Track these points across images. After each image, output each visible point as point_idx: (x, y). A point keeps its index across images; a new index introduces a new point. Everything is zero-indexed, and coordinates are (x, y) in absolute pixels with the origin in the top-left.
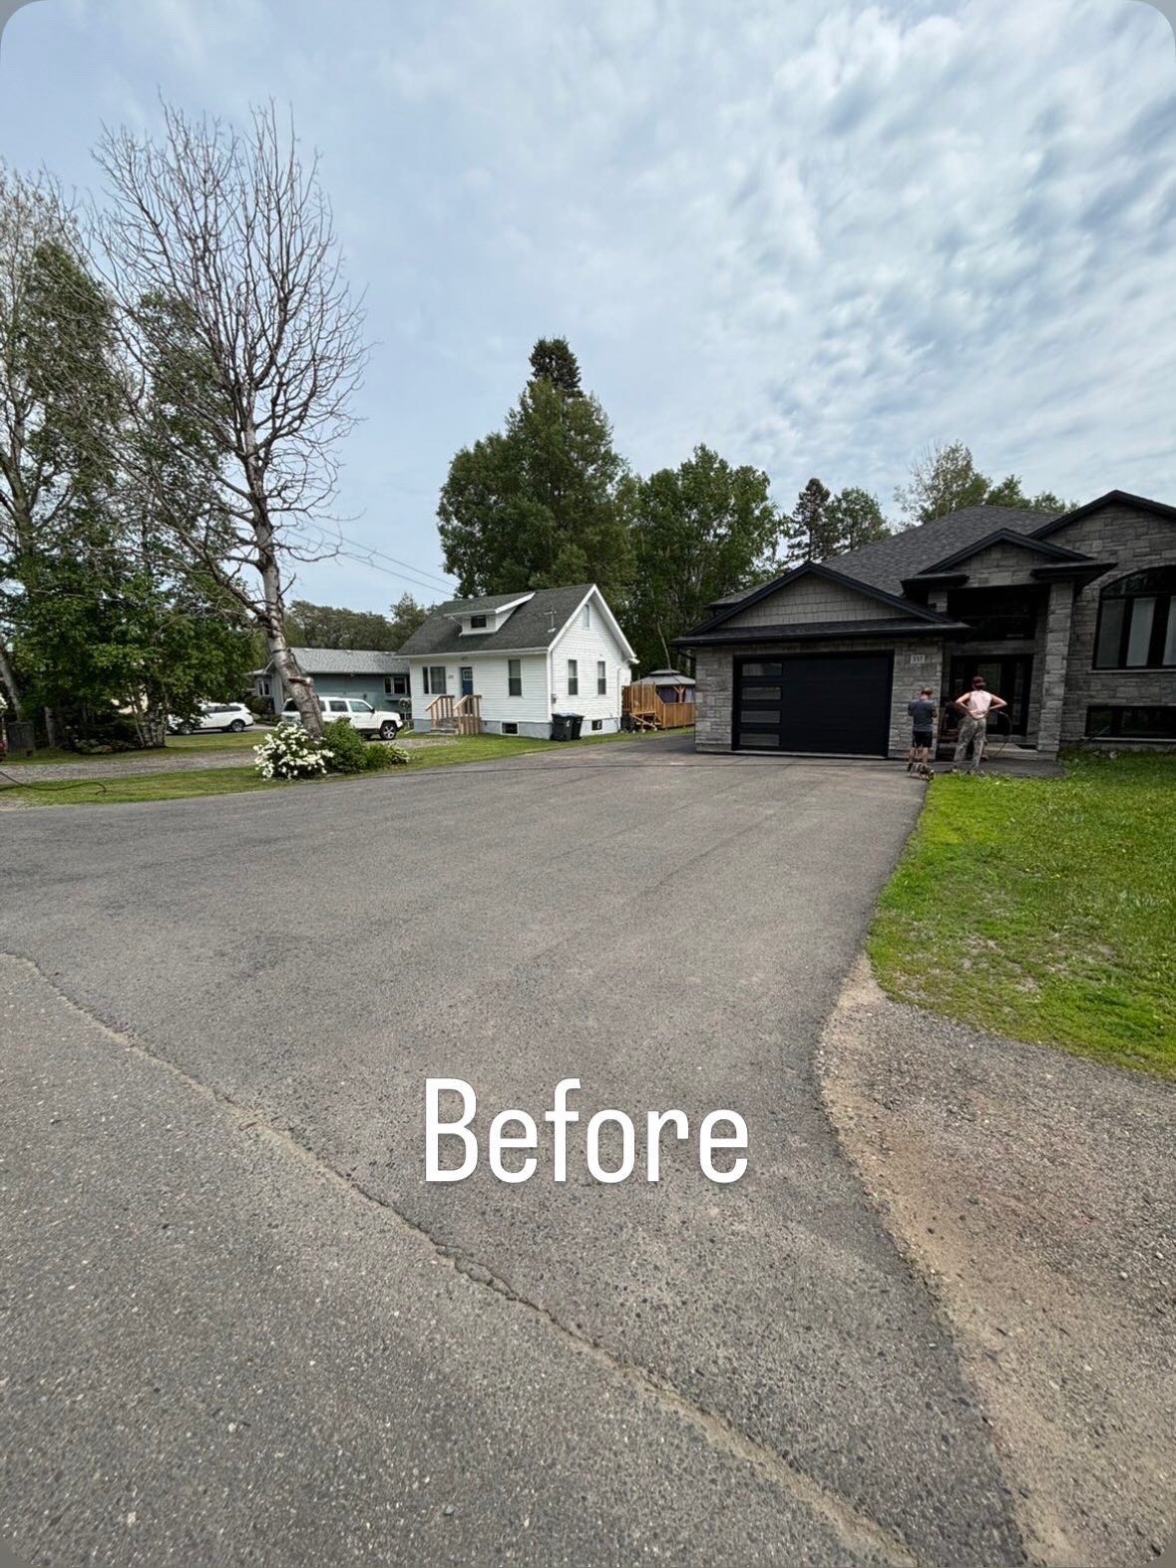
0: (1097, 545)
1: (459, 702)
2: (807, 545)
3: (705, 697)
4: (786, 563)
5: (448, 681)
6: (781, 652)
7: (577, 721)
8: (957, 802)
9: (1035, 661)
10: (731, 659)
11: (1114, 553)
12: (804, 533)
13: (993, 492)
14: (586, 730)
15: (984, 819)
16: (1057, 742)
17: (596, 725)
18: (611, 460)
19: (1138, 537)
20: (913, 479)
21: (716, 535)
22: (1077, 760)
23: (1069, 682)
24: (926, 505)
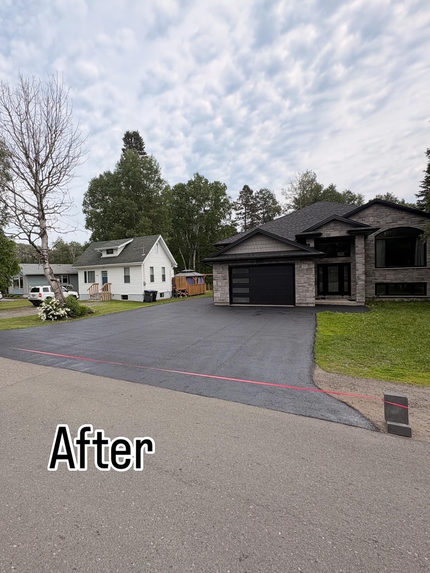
0: (371, 219)
1: (100, 287)
2: (244, 213)
3: (217, 282)
4: (235, 221)
5: (96, 277)
6: (249, 264)
7: (155, 293)
8: (329, 322)
9: (352, 265)
10: (227, 267)
11: (378, 222)
12: (242, 208)
13: (325, 191)
14: (158, 297)
15: (341, 327)
16: (364, 298)
17: (162, 295)
18: (159, 181)
19: (387, 216)
20: (290, 186)
21: (205, 210)
22: (373, 305)
23: (366, 273)
24: (297, 196)
